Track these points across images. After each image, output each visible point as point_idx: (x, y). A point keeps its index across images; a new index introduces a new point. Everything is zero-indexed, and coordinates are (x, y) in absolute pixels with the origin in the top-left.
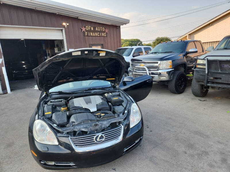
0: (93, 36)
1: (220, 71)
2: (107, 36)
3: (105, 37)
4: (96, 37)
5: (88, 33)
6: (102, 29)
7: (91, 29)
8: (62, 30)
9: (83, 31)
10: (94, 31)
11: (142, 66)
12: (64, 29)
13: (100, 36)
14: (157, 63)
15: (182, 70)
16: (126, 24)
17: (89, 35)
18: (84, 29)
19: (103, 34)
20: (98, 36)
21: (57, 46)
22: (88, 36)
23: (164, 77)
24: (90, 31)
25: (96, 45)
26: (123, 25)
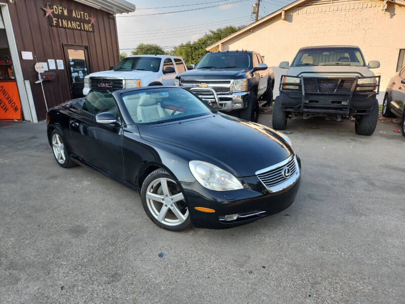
0: (68, 28)
1: (318, 92)
2: (93, 32)
3: (89, 31)
4: (75, 31)
5: (58, 21)
6: (84, 14)
7: (63, 12)
8: (0, 8)
9: (47, 15)
10: (70, 18)
11: (203, 87)
12: (7, 6)
13: (81, 30)
14: (229, 82)
16: (128, 11)
17: (61, 26)
18: (49, 12)
19: (86, 26)
20: (77, 29)
23: (237, 104)
24: (61, 17)
25: (75, 47)
26: (121, 12)
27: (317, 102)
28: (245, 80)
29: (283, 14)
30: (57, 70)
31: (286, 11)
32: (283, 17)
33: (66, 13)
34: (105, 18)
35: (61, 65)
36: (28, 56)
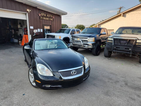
0: (45, 20)
1: (119, 44)
2: (53, 21)
4: (47, 21)
5: (42, 18)
6: (51, 16)
7: (44, 15)
8: (26, 14)
10: (46, 17)
11: (79, 39)
12: (28, 13)
13: (49, 20)
14: (87, 38)
15: (99, 43)
16: (65, 15)
18: (40, 15)
19: (51, 19)
21: (20, 24)
22: (42, 19)
23: (90, 46)
24: (43, 16)
25: (47, 25)
26: (63, 15)
27: (119, 48)
28: (94, 38)
29: (122, 14)
30: (40, 32)
31: (123, 13)
32: (122, 15)
33: (45, 15)
34: (58, 17)
35: (42, 30)
36: (32, 28)
